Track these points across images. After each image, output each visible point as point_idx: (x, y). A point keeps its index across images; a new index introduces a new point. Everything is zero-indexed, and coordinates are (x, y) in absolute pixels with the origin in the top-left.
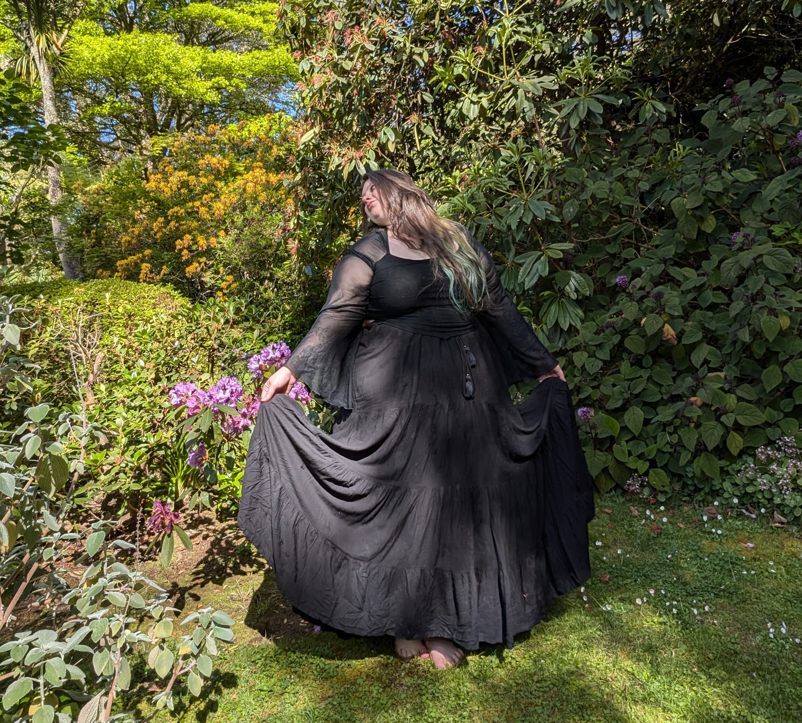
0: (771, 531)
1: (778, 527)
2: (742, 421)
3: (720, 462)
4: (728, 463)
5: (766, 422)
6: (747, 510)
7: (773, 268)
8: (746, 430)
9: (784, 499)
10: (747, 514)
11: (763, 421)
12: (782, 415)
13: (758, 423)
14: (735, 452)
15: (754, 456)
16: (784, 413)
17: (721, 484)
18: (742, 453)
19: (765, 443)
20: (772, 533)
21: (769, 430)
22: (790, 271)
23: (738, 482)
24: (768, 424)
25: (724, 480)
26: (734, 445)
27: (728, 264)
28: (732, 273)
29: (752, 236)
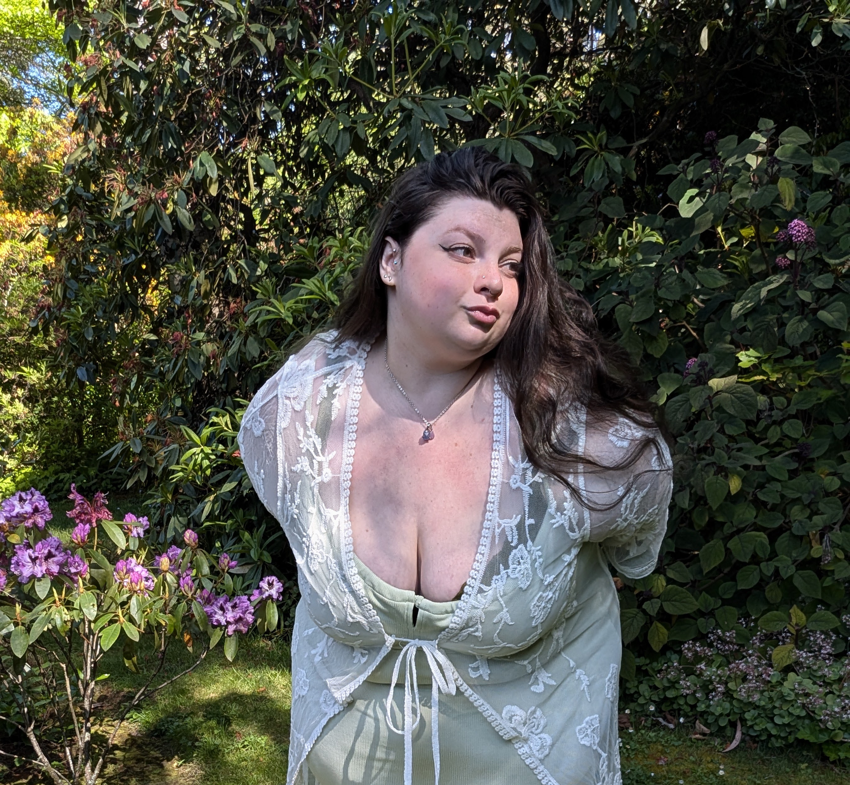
0: (689, 743)
1: (698, 739)
2: (669, 609)
3: (638, 660)
4: (648, 661)
5: (699, 610)
6: (665, 718)
7: (731, 411)
8: (674, 620)
9: (709, 706)
10: (664, 723)
11: (695, 609)
12: (720, 602)
13: (689, 612)
14: (656, 647)
15: (680, 652)
16: (723, 600)
17: (637, 687)
18: (666, 649)
19: (693, 637)
20: (691, 747)
21: (701, 620)
22: (752, 416)
23: (657, 684)
24: (700, 613)
25: (641, 682)
26: (656, 638)
27: (676, 402)
28: (679, 416)
29: (710, 366)
